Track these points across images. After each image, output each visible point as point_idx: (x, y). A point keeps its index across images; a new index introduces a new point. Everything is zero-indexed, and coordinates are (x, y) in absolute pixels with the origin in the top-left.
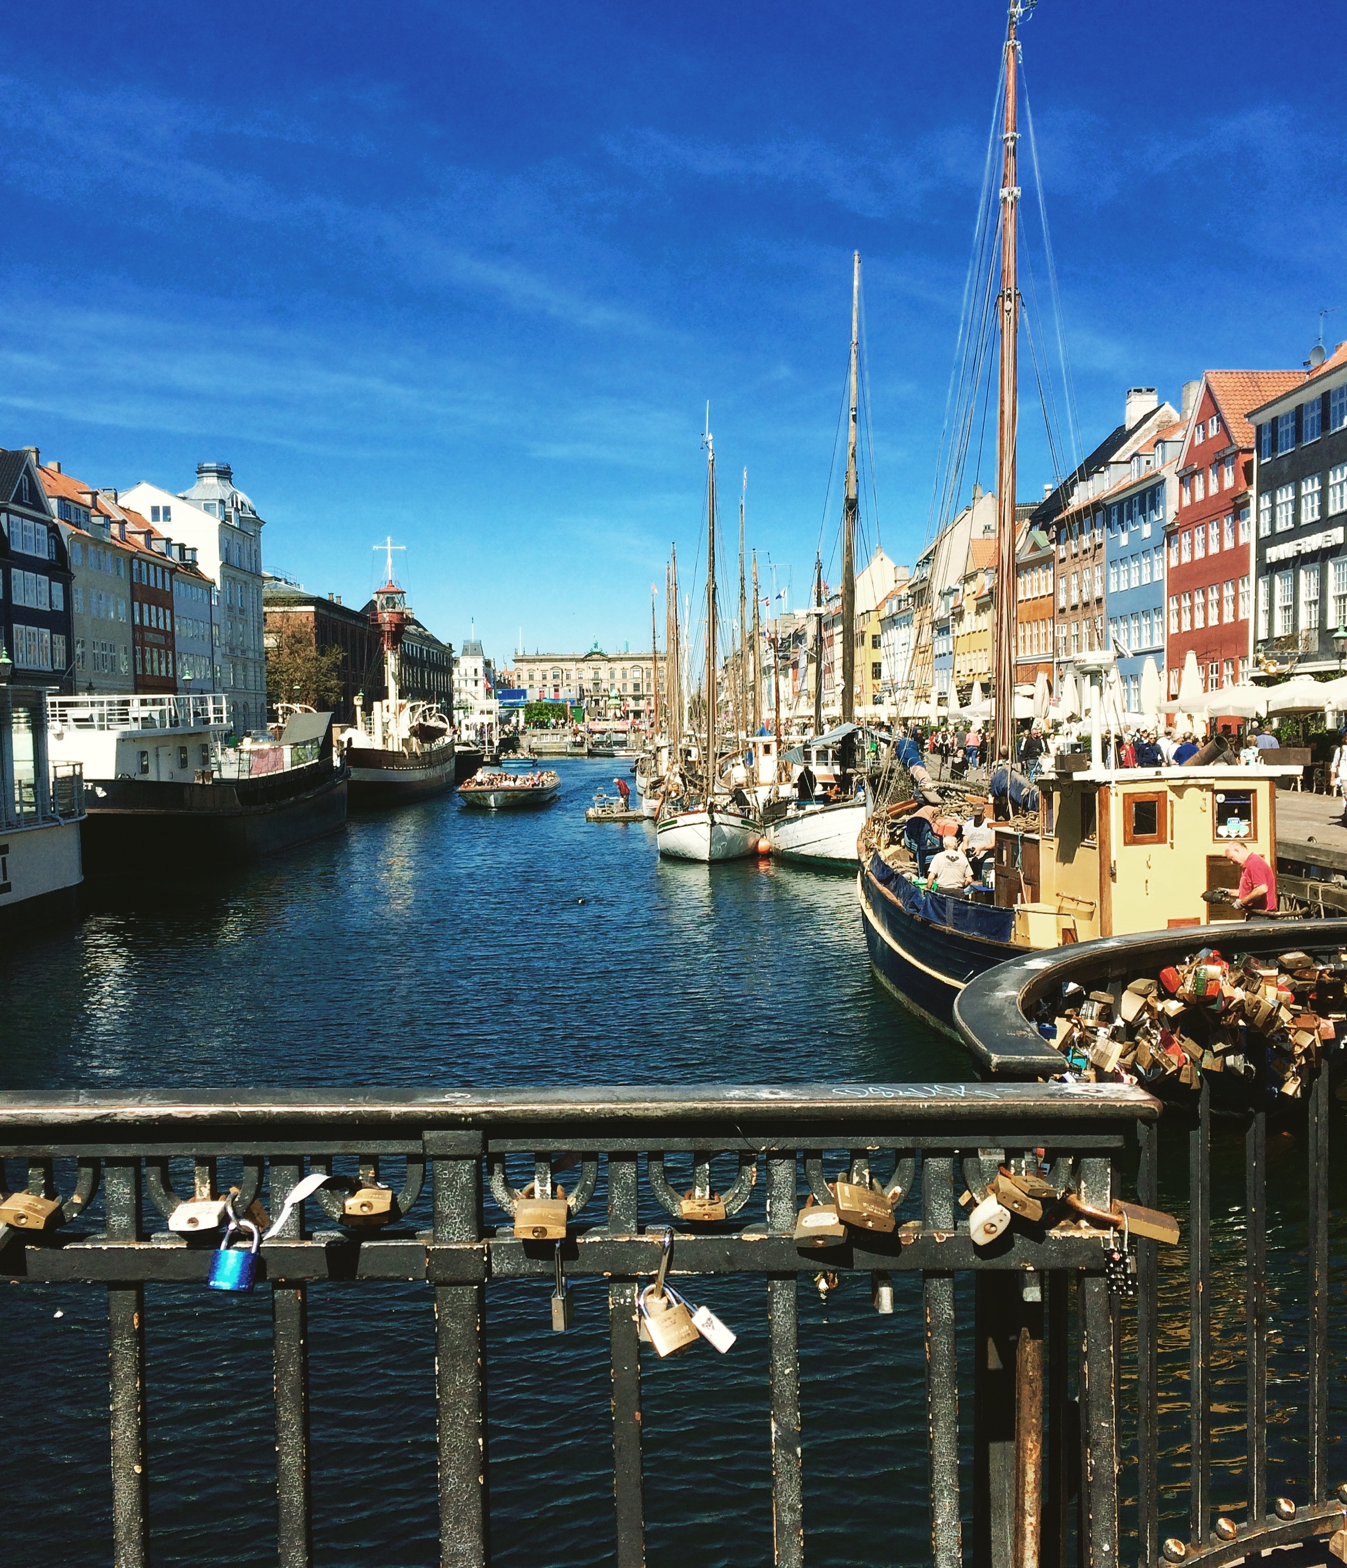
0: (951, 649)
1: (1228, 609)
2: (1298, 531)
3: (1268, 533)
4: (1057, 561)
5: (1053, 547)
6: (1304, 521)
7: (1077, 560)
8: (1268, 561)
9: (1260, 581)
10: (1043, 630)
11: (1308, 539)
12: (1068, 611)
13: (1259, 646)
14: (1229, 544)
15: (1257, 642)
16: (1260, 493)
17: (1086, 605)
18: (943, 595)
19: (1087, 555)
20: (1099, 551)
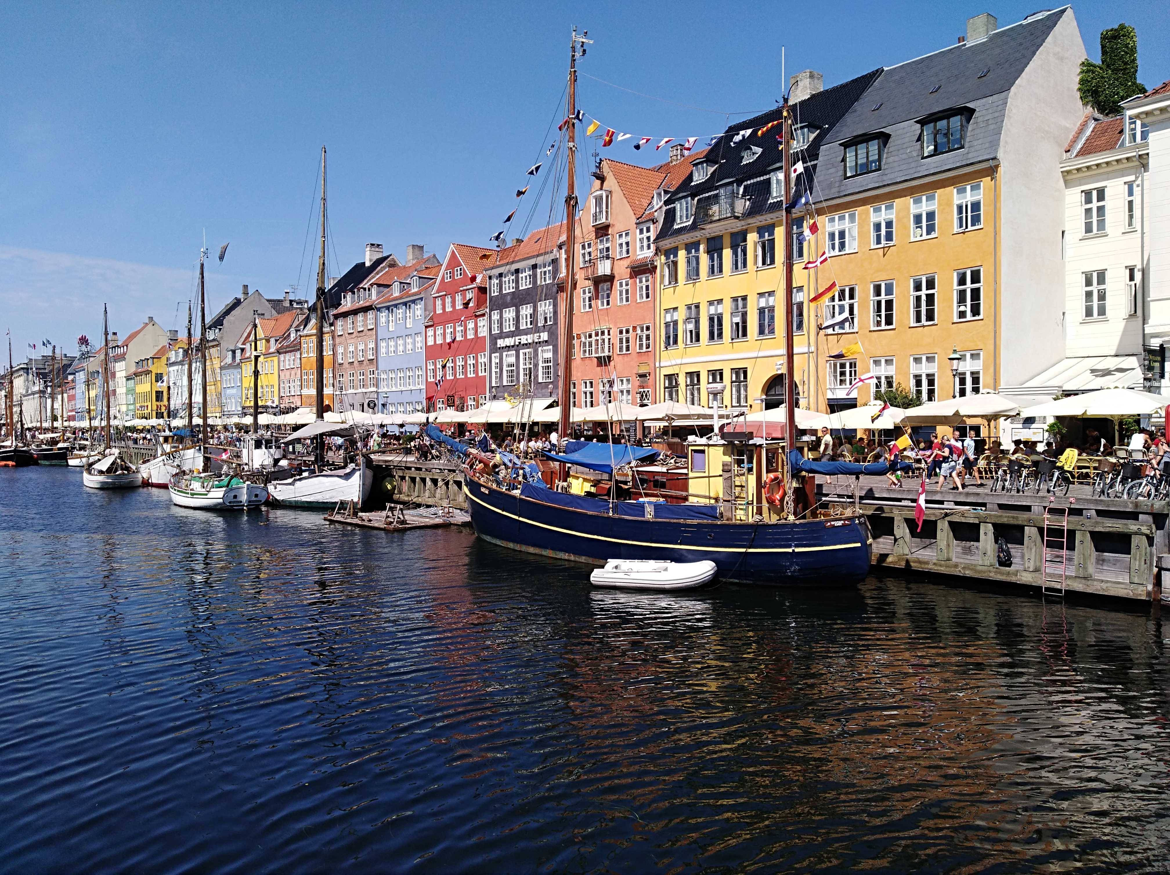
1: (470, 369)
2: (518, 332)
3: (497, 332)
4: (336, 336)
5: (333, 328)
6: (523, 327)
7: (353, 336)
8: (498, 346)
9: (493, 355)
11: (525, 337)
12: (346, 365)
13: (494, 390)
14: (470, 336)
15: (491, 387)
16: (491, 311)
17: (360, 362)
18: (229, 350)
19: (361, 334)
20: (370, 332)
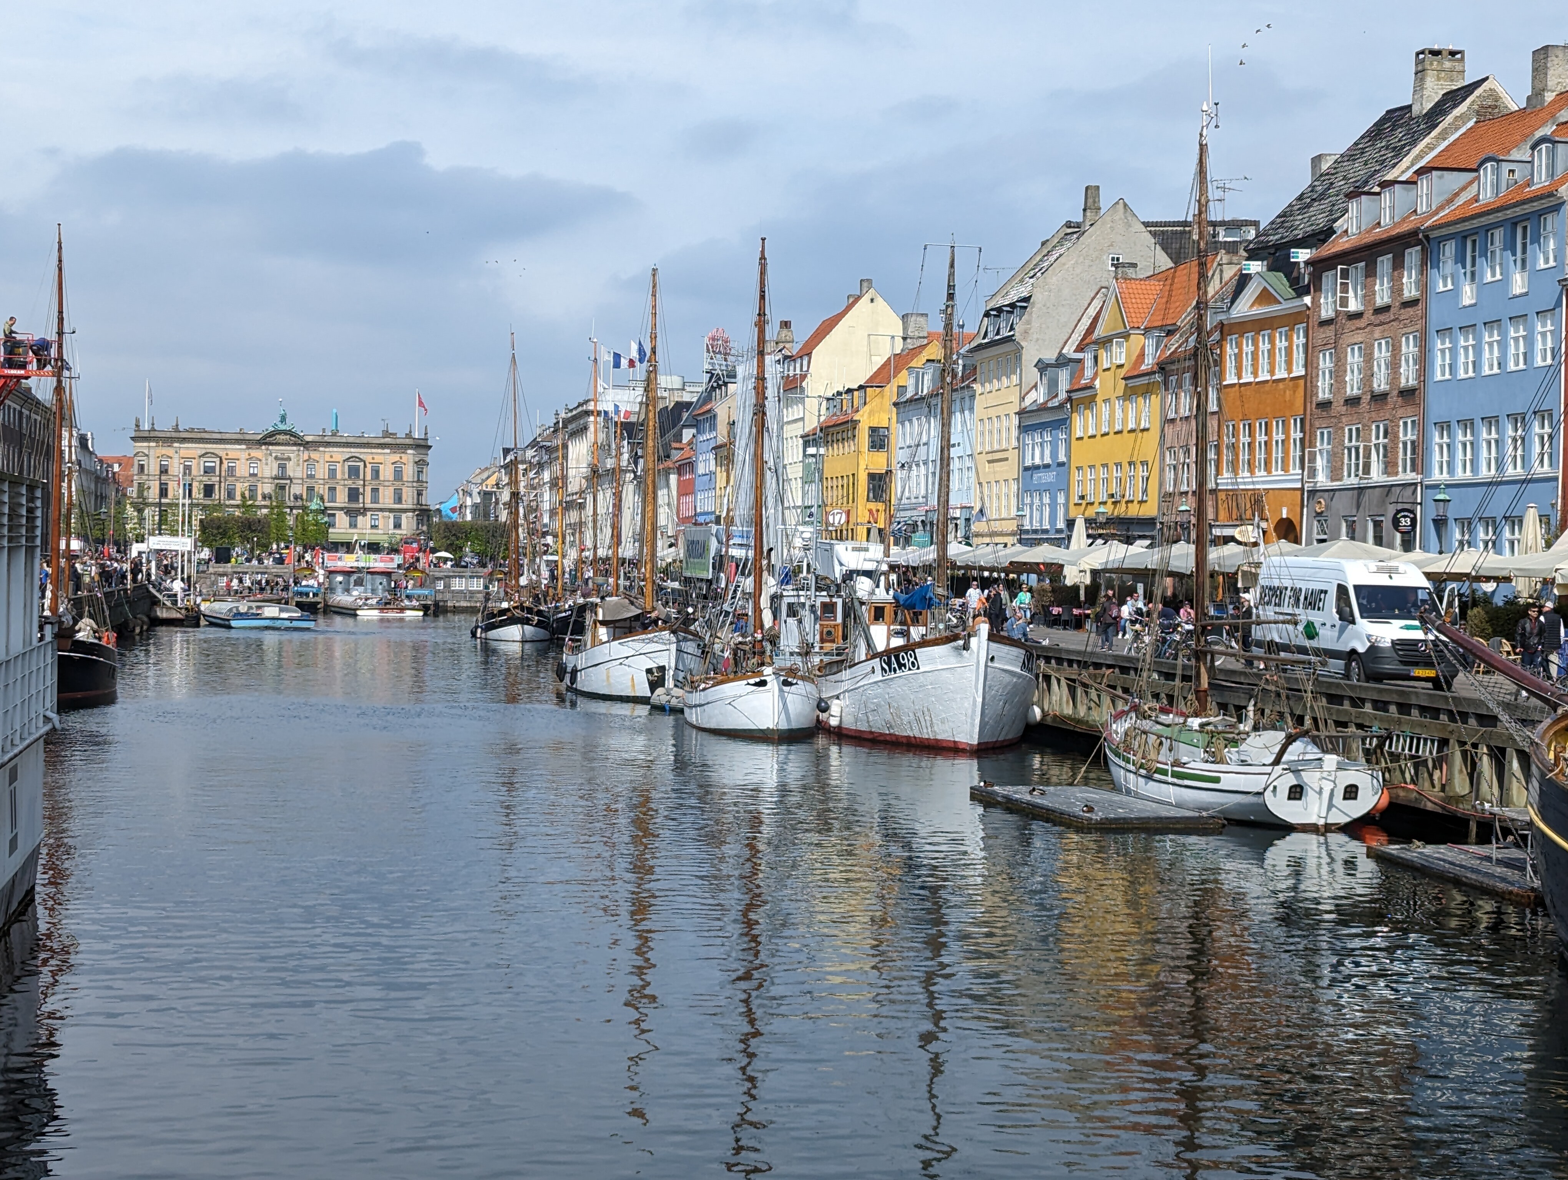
0: (1062, 458)
4: (1314, 321)
5: (1307, 300)
10: (1278, 436)
12: (1338, 407)
17: (1379, 398)
18: (1042, 367)
19: (1382, 317)
20: (1410, 311)
